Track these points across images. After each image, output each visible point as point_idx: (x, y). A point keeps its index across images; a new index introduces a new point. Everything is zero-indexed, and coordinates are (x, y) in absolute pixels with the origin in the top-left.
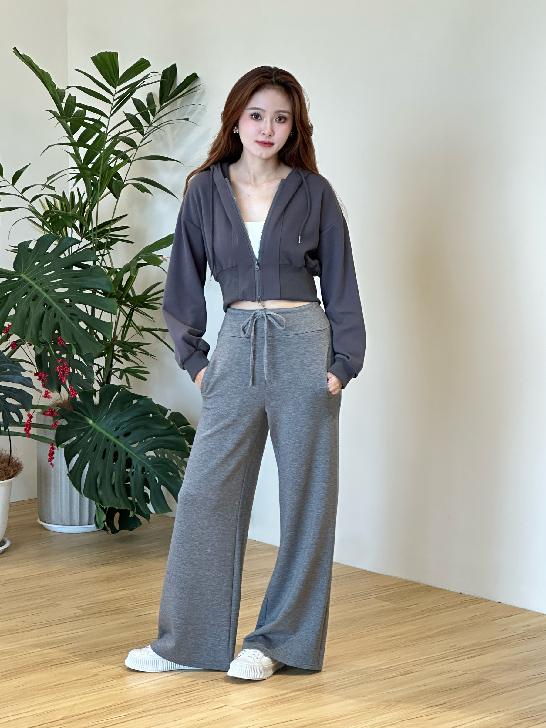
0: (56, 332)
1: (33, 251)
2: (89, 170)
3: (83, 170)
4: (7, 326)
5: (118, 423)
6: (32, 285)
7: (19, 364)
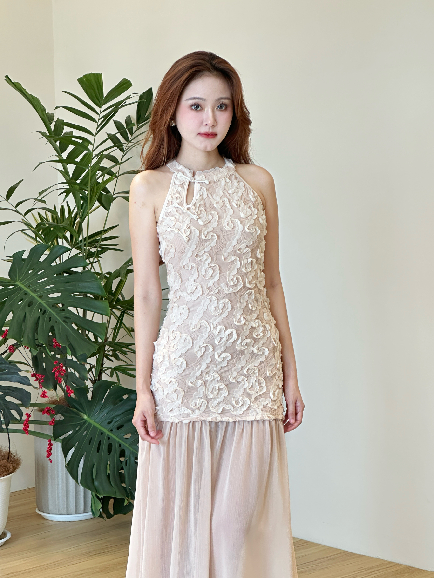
0: (50, 334)
1: (26, 261)
2: (77, 185)
3: (72, 185)
4: (5, 330)
5: (111, 417)
6: (27, 292)
7: (16, 366)
